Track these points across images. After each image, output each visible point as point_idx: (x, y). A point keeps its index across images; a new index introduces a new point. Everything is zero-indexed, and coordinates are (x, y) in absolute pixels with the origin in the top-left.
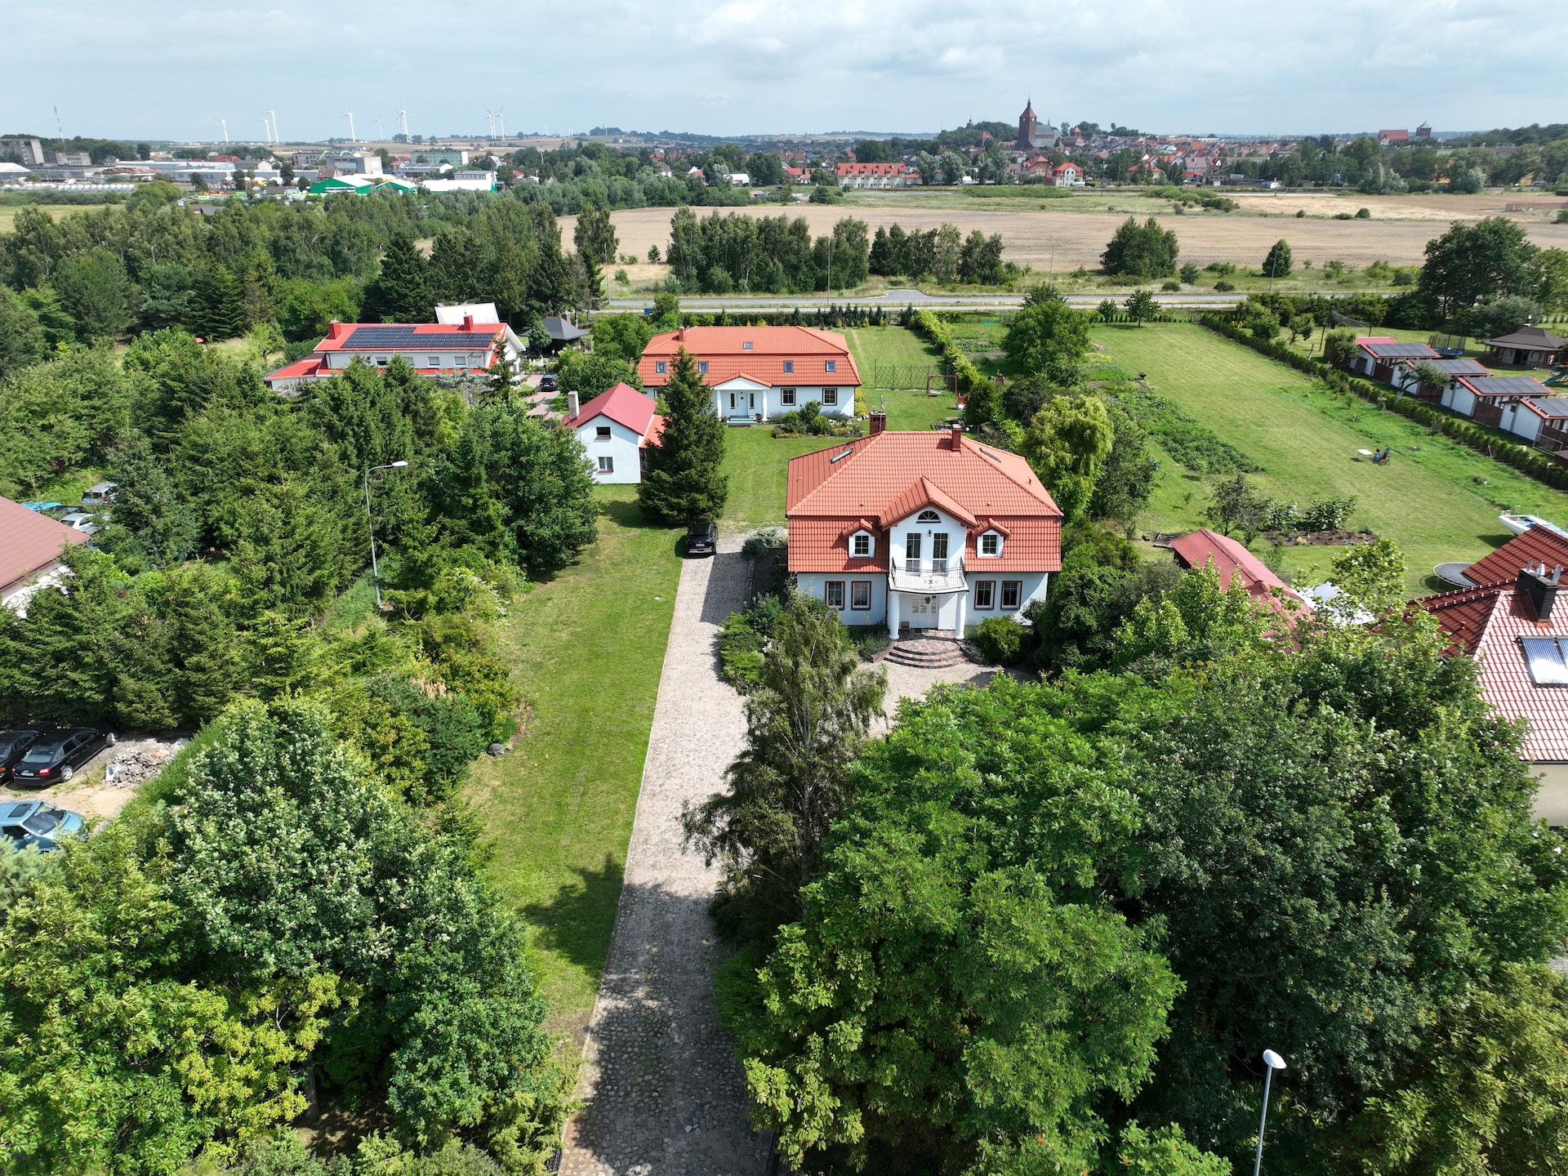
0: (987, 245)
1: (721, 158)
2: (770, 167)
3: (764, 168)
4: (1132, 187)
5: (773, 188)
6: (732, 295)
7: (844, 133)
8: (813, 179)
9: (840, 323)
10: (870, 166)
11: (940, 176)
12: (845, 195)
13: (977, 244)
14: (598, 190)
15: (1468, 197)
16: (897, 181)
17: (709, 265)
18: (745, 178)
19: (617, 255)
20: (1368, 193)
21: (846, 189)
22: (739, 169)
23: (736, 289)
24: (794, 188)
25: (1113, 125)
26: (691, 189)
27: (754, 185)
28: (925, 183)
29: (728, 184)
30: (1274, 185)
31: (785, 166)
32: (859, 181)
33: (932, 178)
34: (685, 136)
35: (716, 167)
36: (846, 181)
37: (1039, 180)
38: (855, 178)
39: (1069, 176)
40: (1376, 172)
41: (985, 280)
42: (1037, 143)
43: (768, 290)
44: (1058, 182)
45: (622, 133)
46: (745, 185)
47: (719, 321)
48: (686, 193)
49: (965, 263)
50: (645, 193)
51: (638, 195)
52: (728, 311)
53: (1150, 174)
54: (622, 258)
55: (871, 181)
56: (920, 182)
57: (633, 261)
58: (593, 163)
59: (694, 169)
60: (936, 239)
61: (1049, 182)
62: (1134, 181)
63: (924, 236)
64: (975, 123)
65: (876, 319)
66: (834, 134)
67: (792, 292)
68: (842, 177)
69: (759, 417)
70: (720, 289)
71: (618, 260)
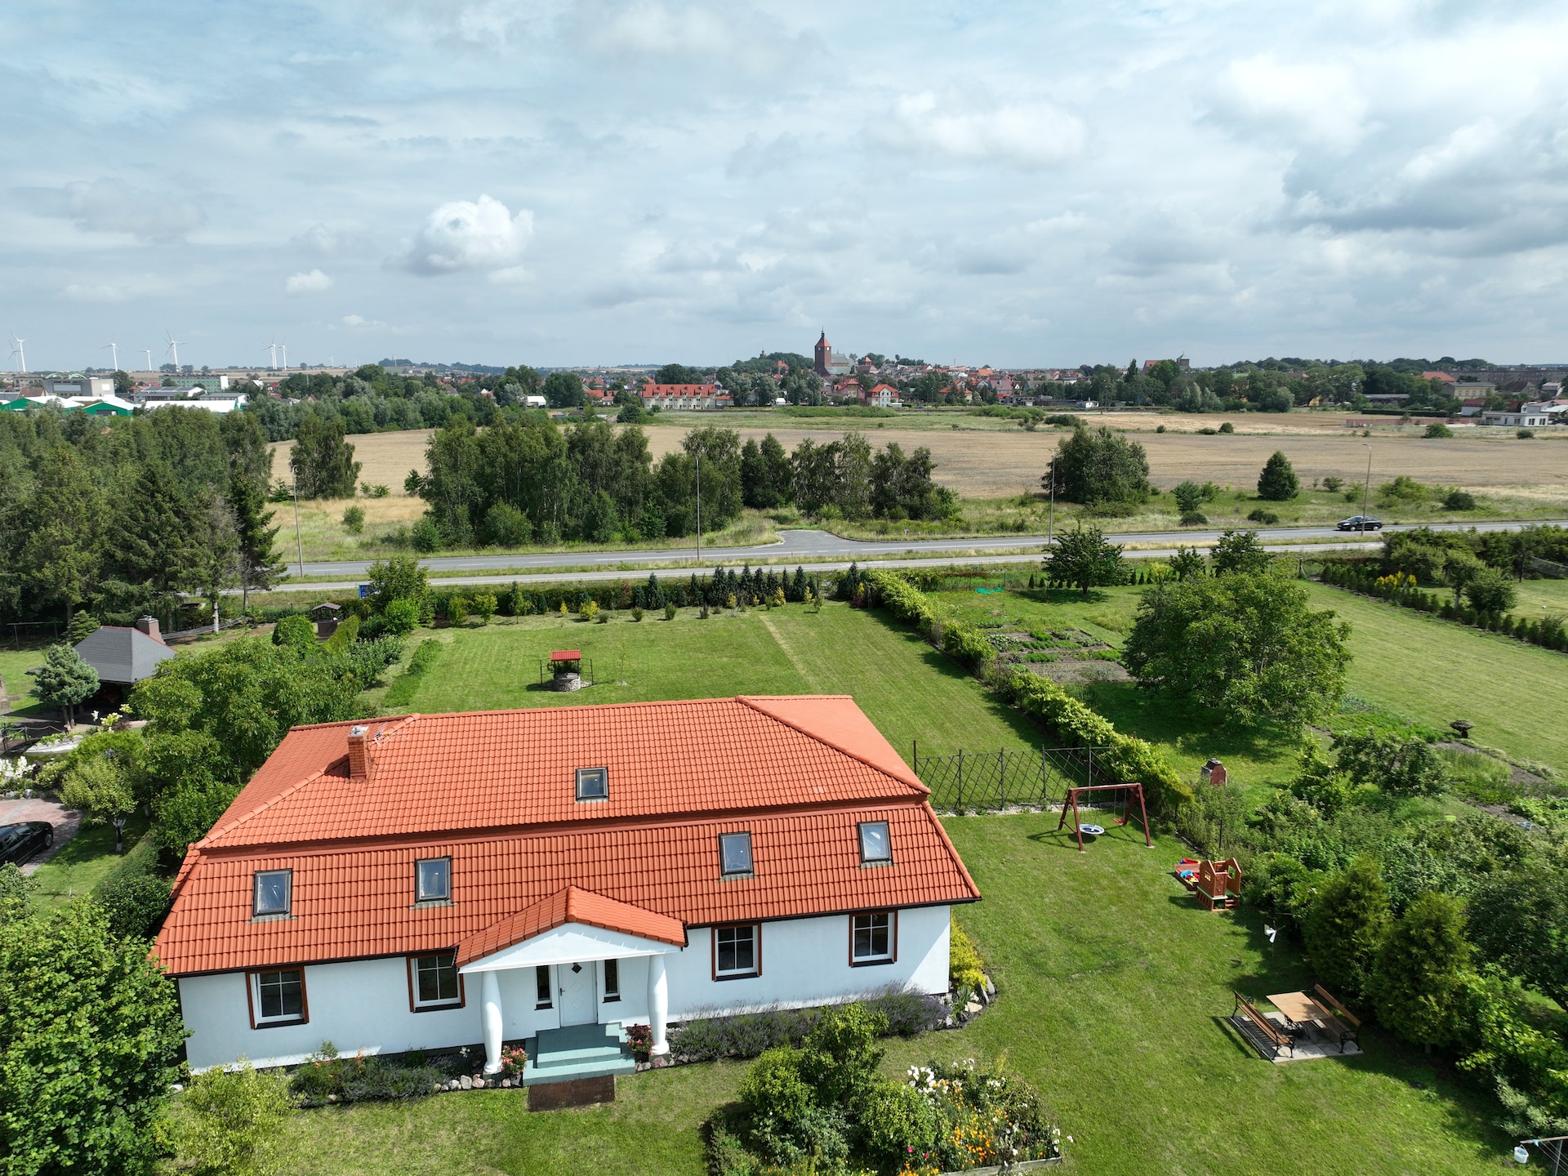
0: (911, 463)
1: (514, 379)
2: (569, 387)
3: (563, 389)
4: (949, 407)
5: (574, 409)
6: (532, 549)
7: (637, 366)
8: (617, 401)
9: (733, 600)
10: (678, 387)
11: (752, 398)
12: (656, 415)
13: (897, 462)
14: (362, 409)
15: (1281, 414)
16: (708, 402)
17: (488, 503)
18: (541, 400)
19: (357, 484)
20: (1188, 411)
21: (656, 409)
22: (534, 392)
23: (538, 537)
24: (597, 409)
25: (897, 357)
26: (478, 409)
27: (552, 407)
28: (738, 404)
29: (522, 405)
30: (1089, 405)
31: (585, 388)
32: (667, 402)
33: (744, 399)
34: (477, 367)
35: (508, 387)
36: (653, 402)
37: (855, 401)
38: (662, 399)
39: (884, 398)
40: (1193, 391)
41: (915, 514)
42: (834, 371)
43: (590, 538)
44: (874, 403)
45: (411, 365)
46: (543, 406)
47: (507, 605)
48: (472, 412)
49: (881, 491)
50: (422, 412)
51: (413, 415)
52: (524, 580)
53: (963, 395)
54: (366, 489)
55: (680, 402)
56: (731, 403)
57: (381, 493)
58: (366, 384)
59: (484, 391)
60: (837, 456)
61: (865, 403)
62: (949, 401)
63: (818, 452)
64: (767, 354)
65: (796, 589)
66: (626, 366)
67: (630, 540)
68: (649, 398)
69: (641, 1036)
70: (509, 540)
71: (359, 492)
